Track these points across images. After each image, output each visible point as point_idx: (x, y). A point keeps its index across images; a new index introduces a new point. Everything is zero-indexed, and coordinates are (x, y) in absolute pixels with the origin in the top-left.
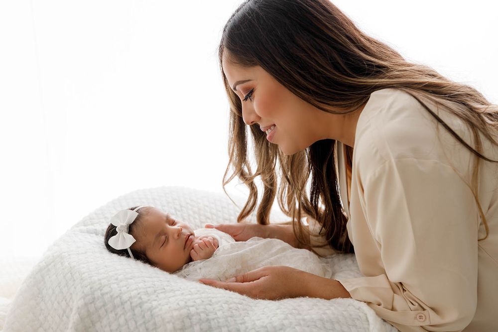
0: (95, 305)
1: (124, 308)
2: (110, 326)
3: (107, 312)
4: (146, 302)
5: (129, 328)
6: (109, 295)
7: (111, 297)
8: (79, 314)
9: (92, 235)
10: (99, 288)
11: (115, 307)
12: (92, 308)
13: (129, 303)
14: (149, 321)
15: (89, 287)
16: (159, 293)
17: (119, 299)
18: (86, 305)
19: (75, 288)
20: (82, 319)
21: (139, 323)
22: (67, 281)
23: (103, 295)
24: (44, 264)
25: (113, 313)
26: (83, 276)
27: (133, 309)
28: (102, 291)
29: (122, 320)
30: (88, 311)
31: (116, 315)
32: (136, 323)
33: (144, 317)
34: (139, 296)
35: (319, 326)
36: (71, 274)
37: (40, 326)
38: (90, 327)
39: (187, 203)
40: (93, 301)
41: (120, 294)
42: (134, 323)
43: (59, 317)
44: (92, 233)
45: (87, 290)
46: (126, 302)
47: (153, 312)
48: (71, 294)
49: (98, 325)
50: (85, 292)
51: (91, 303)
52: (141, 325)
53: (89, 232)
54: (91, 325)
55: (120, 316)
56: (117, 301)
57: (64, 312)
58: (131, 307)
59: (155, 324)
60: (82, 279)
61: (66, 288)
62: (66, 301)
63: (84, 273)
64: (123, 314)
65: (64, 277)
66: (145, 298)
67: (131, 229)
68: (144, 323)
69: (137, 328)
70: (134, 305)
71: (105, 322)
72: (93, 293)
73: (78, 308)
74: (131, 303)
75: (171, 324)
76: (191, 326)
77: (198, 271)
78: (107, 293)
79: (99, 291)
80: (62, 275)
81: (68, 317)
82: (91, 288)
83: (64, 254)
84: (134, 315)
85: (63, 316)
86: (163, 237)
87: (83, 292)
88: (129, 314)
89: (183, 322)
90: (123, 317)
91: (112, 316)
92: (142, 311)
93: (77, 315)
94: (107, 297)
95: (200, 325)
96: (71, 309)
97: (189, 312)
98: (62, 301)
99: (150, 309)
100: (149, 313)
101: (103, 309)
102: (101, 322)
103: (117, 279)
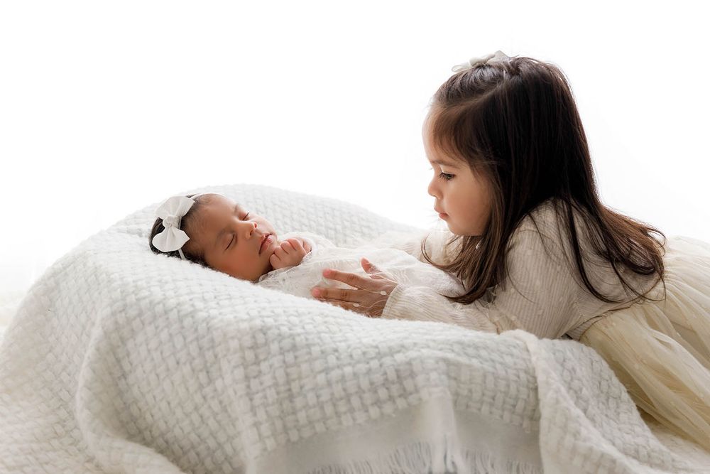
0: (126, 314)
1: (167, 319)
2: (147, 345)
3: (143, 324)
4: (201, 311)
5: (174, 346)
6: (147, 301)
7: (151, 302)
8: (103, 328)
9: (134, 236)
10: (133, 292)
11: (155, 317)
12: (121, 318)
13: (175, 311)
14: (204, 337)
15: (119, 290)
16: (220, 300)
17: (161, 305)
18: (113, 314)
19: (100, 293)
20: (106, 334)
21: (189, 339)
22: (89, 285)
23: (138, 300)
24: (61, 266)
25: (153, 325)
26: (112, 276)
27: (181, 320)
28: (138, 296)
29: (164, 336)
30: (116, 322)
31: (157, 328)
32: (185, 338)
33: (196, 330)
34: (191, 303)
35: (457, 350)
36: (96, 276)
37: (50, 351)
38: (119, 347)
39: (275, 204)
40: (124, 309)
41: (164, 299)
42: (181, 339)
43: (77, 335)
44: (133, 234)
45: (117, 294)
46: (172, 310)
47: (210, 324)
48: (94, 302)
49: (130, 344)
50: (113, 296)
51: (121, 312)
52: (191, 342)
53: (129, 232)
54: (120, 344)
55: (162, 330)
56: (159, 308)
57: (84, 328)
58: (179, 316)
59: (212, 340)
60: (109, 281)
61: (87, 294)
62: (86, 312)
63: (113, 274)
64: (167, 326)
65: (86, 280)
66: (200, 305)
67: (183, 224)
68: (197, 339)
69: (185, 345)
70: (182, 313)
71: (140, 338)
72: (124, 299)
73: (103, 319)
74: (179, 312)
75: (236, 341)
76: (266, 344)
77: (281, 282)
78: (144, 298)
79: (133, 296)
80: (83, 279)
81: (89, 336)
82: (122, 292)
83: (88, 252)
84: (183, 328)
85: (82, 334)
86: (230, 236)
87: (111, 298)
88: (175, 326)
89: (254, 337)
90: (166, 330)
91: (150, 329)
92: (194, 323)
93: (100, 328)
94: (144, 304)
95: (280, 342)
96: (93, 324)
97: (263, 324)
98: (82, 313)
99: (207, 320)
100: (204, 325)
101: (138, 319)
102: (135, 340)
103: (160, 281)
